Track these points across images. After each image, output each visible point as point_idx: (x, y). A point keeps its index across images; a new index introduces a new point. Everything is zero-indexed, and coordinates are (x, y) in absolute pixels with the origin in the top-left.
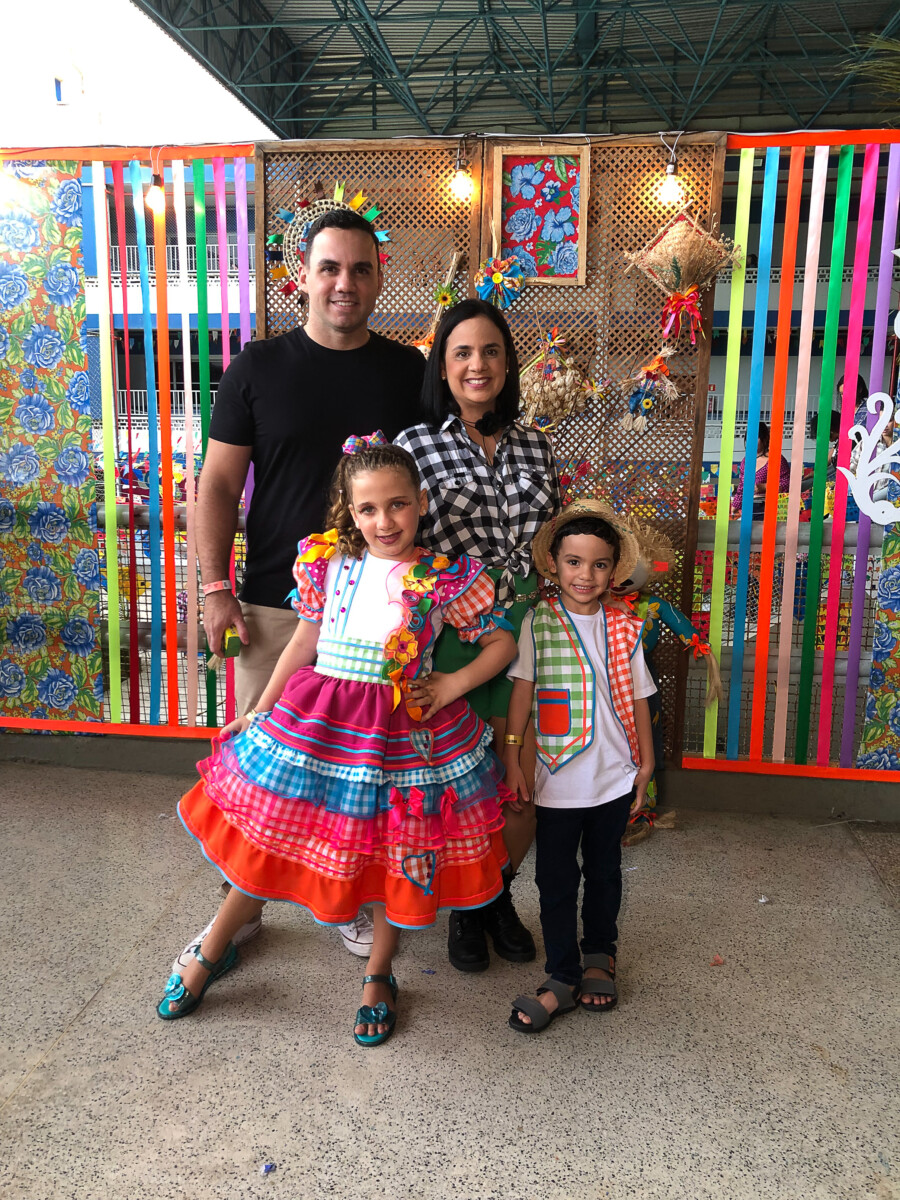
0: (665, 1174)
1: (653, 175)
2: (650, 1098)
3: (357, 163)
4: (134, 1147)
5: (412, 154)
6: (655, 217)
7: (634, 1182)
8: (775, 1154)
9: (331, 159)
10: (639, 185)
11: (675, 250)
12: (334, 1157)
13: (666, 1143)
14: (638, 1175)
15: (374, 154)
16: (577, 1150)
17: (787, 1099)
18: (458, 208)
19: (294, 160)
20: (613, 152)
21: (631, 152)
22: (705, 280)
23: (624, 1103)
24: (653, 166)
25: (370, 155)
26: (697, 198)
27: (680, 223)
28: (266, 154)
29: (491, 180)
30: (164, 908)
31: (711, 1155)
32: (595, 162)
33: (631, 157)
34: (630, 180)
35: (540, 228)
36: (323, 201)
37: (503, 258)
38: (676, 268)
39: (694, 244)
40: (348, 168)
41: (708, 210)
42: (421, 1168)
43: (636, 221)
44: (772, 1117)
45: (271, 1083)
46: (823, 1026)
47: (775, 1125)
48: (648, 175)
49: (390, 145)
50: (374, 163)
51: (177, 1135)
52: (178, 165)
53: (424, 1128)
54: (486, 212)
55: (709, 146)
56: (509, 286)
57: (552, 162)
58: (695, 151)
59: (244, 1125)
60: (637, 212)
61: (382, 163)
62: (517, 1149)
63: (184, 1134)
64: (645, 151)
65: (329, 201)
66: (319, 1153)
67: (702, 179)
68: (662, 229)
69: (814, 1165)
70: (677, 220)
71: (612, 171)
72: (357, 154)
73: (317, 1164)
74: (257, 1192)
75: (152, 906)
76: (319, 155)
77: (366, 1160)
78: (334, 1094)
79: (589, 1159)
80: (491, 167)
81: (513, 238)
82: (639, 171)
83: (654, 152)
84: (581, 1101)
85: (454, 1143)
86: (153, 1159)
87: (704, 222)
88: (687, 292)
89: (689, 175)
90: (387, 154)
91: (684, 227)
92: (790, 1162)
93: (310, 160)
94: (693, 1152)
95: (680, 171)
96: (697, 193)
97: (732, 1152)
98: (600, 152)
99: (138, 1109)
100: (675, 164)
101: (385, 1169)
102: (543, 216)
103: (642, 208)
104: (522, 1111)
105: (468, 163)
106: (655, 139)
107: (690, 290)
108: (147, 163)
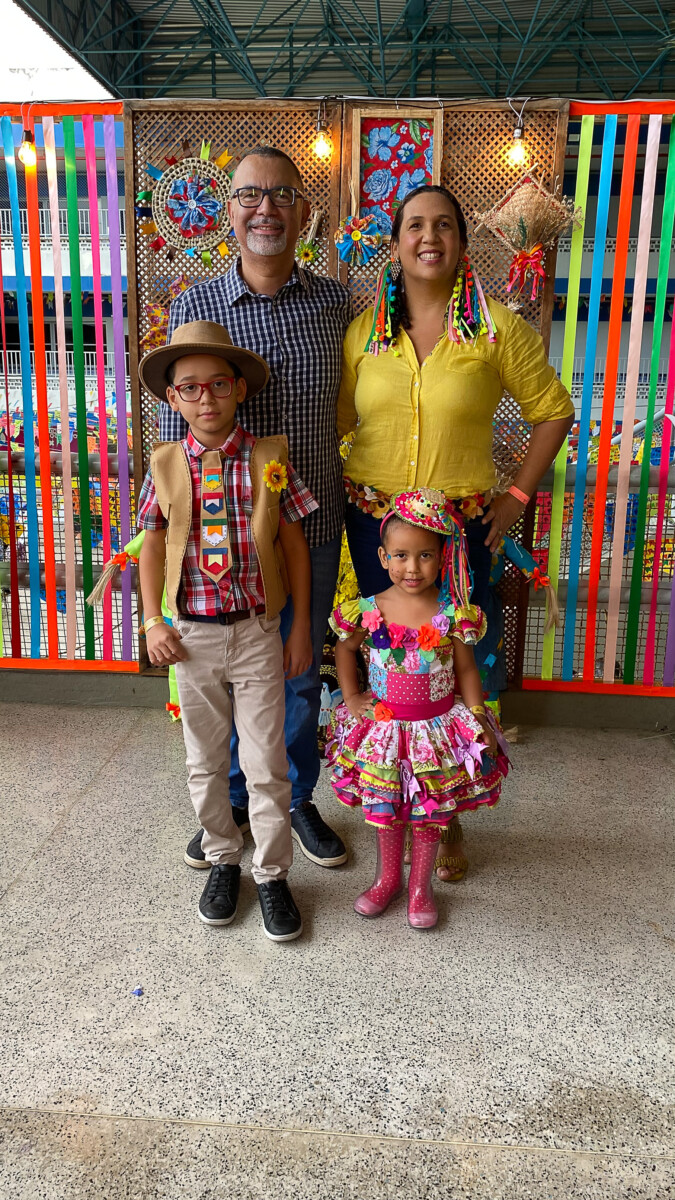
0: (527, 1032)
1: (501, 139)
2: (509, 971)
3: (222, 123)
4: (50, 1027)
5: (275, 114)
6: (502, 179)
7: (499, 1039)
8: (621, 1012)
9: (198, 118)
10: (488, 148)
11: (521, 210)
12: (233, 1029)
13: (526, 1007)
14: (503, 1033)
15: (238, 114)
16: (448, 1015)
17: (628, 967)
18: (318, 168)
19: (161, 118)
20: (465, 116)
21: (481, 116)
22: (549, 239)
23: (487, 976)
24: (501, 130)
25: (234, 115)
26: (541, 162)
27: (526, 185)
28: (134, 112)
29: (350, 142)
30: (57, 823)
31: (565, 1015)
32: (447, 125)
33: (481, 121)
34: (480, 143)
35: (396, 189)
36: (190, 159)
37: (361, 217)
38: (523, 228)
39: (539, 206)
40: (214, 127)
41: (552, 174)
42: (312, 1035)
43: (486, 183)
44: (615, 982)
45: (171, 970)
46: (654, 906)
47: (619, 988)
48: (497, 139)
49: (254, 105)
50: (238, 123)
51: (89, 1016)
52: (48, 122)
53: (312, 1003)
54: (346, 172)
55: (554, 112)
56: (367, 243)
57: (407, 125)
58: (540, 116)
59: (149, 1006)
60: (486, 174)
61: (246, 123)
62: (396, 1017)
63: (95, 1015)
64: (494, 116)
65: (196, 159)
66: (218, 1026)
67: (547, 144)
68: (509, 191)
69: (654, 1020)
70: (523, 182)
71: (463, 134)
72: (222, 114)
73: (218, 1035)
74: (166, 1060)
75: (45, 821)
76: (185, 114)
77: (262, 1030)
78: (228, 978)
79: (459, 1023)
80: (349, 128)
81: (370, 197)
82: (489, 134)
83: (503, 117)
84: (449, 976)
85: (339, 1014)
86: (68, 1038)
87: (548, 184)
88: (532, 251)
89: (535, 139)
90: (250, 115)
91: (529, 189)
92: (633, 1018)
93: (177, 118)
94: (549, 1013)
95: (526, 135)
96: (542, 157)
97: (583, 1012)
98: (452, 115)
99: (51, 995)
100: (522, 129)
101: (279, 1038)
102: (398, 177)
103: (491, 170)
104: (398, 986)
105: (328, 125)
106: (504, 104)
107: (536, 249)
108: (19, 119)
